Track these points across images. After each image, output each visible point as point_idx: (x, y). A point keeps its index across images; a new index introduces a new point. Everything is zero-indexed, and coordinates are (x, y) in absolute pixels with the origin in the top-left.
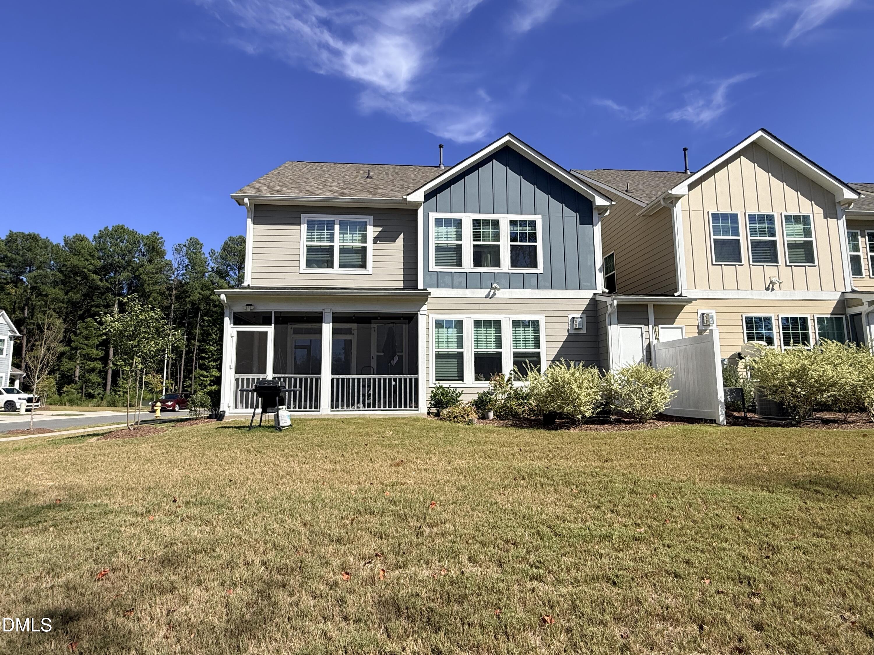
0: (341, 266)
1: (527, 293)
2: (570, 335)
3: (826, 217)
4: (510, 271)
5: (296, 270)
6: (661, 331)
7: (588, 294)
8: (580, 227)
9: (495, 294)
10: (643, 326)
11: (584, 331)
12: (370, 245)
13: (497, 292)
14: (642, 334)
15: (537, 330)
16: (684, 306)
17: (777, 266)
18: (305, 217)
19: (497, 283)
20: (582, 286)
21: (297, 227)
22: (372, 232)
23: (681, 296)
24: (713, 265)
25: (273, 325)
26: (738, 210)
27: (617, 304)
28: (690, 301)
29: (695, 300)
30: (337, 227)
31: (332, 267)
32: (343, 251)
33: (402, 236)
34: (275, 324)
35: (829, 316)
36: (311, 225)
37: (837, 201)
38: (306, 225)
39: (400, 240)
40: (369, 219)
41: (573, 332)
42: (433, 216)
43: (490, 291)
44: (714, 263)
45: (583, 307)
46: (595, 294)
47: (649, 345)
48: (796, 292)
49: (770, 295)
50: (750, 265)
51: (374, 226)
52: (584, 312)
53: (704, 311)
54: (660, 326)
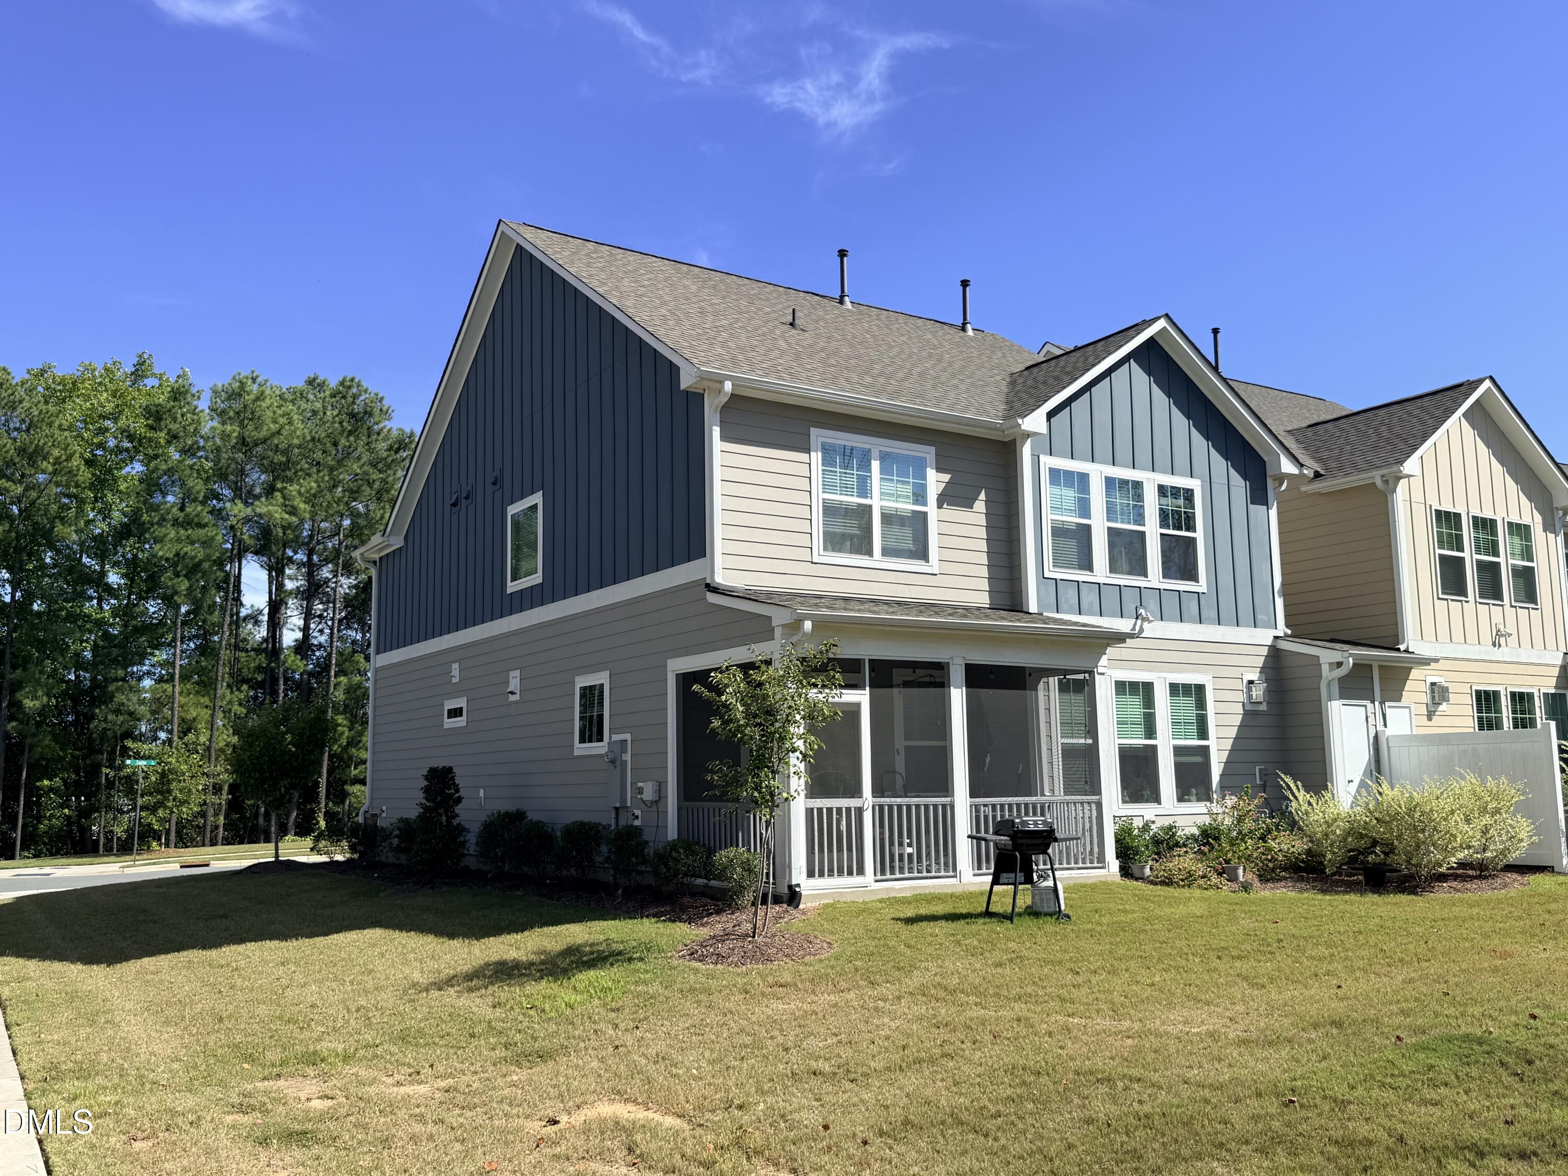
0: (886, 552)
1: (1187, 630)
2: (1247, 714)
3: (1545, 531)
4: (1163, 586)
5: (805, 554)
6: (1389, 712)
7: (1265, 637)
8: (1251, 507)
9: (1142, 631)
10: (1368, 703)
11: (1264, 707)
12: (931, 508)
13: (1146, 625)
14: (1367, 718)
15: (1201, 704)
16: (1411, 668)
17: (1502, 606)
18: (818, 435)
19: (1145, 608)
20: (1258, 622)
21: (804, 457)
22: (935, 481)
23: (1407, 651)
24: (1439, 599)
25: (868, 688)
26: (1460, 509)
27: (1354, 664)
28: (1426, 662)
29: (1436, 660)
30: (875, 465)
31: (870, 553)
32: (887, 518)
33: (982, 496)
34: (870, 687)
35: (1553, 691)
36: (828, 453)
37: (1555, 506)
38: (820, 454)
39: (980, 505)
40: (928, 452)
41: (1248, 707)
42: (1048, 462)
43: (1135, 624)
44: (1441, 596)
45: (1260, 661)
46: (1276, 638)
47: (1376, 737)
48: (1521, 650)
49: (1497, 654)
50: (1476, 602)
51: (939, 469)
52: (1263, 670)
53: (1434, 679)
54: (1387, 704)
